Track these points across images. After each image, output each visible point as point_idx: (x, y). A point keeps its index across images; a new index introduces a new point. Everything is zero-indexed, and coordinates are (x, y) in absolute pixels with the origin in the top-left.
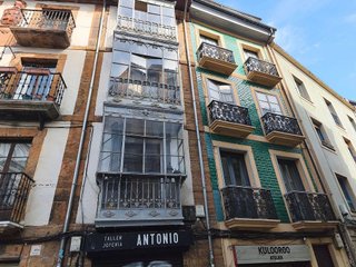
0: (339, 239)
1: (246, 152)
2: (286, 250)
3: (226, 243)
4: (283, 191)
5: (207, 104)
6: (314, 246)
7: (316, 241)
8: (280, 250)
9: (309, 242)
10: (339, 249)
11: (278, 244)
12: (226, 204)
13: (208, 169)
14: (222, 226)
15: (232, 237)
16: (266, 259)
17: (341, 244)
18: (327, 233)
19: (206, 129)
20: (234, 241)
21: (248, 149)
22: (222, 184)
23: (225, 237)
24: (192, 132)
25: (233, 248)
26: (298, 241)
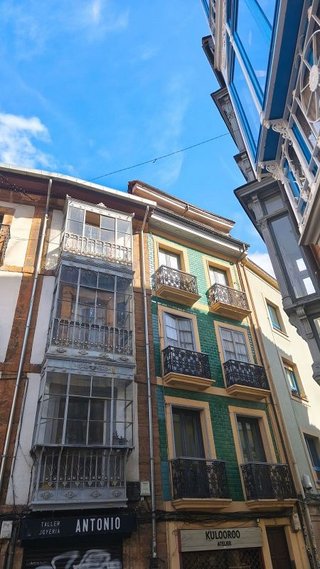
0: (296, 519)
1: (202, 410)
2: (236, 535)
3: (172, 527)
4: (241, 460)
5: (163, 347)
6: (268, 528)
7: (271, 522)
8: (229, 535)
9: (263, 523)
10: (295, 531)
11: (228, 526)
12: (174, 479)
13: (157, 434)
14: (168, 507)
15: (178, 520)
16: (213, 545)
17: (298, 526)
18: (284, 512)
19: (159, 381)
20: (181, 524)
21: (205, 405)
22: (172, 455)
23: (170, 520)
24: (142, 385)
25: (178, 532)
26: (251, 523)
